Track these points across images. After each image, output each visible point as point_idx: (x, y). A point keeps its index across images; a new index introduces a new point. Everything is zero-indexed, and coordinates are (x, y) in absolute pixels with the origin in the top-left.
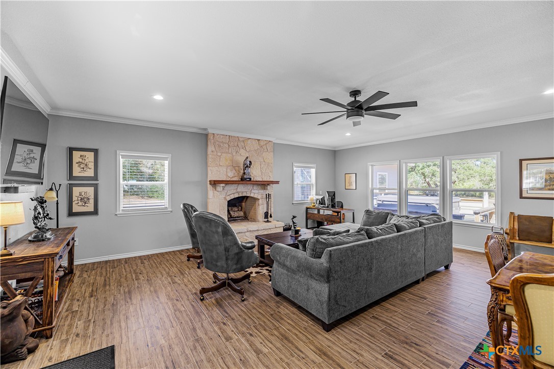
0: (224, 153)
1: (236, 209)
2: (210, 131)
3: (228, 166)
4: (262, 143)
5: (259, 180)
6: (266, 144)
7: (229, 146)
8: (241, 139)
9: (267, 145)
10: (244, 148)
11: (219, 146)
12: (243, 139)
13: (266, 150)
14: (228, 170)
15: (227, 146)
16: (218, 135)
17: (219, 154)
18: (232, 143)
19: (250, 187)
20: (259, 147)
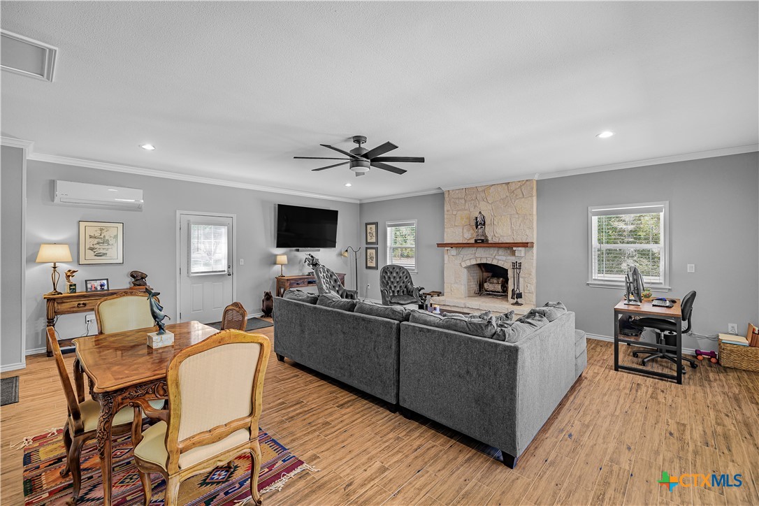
0: (460, 210)
1: (495, 281)
2: (444, 189)
3: (464, 226)
4: (512, 187)
5: (508, 241)
6: (521, 186)
7: (466, 201)
8: (480, 189)
9: (523, 187)
10: (485, 200)
11: (455, 203)
12: (483, 188)
13: (521, 196)
14: (465, 230)
15: (464, 202)
16: (453, 191)
17: (455, 213)
18: (469, 197)
19: (493, 251)
20: (508, 194)
